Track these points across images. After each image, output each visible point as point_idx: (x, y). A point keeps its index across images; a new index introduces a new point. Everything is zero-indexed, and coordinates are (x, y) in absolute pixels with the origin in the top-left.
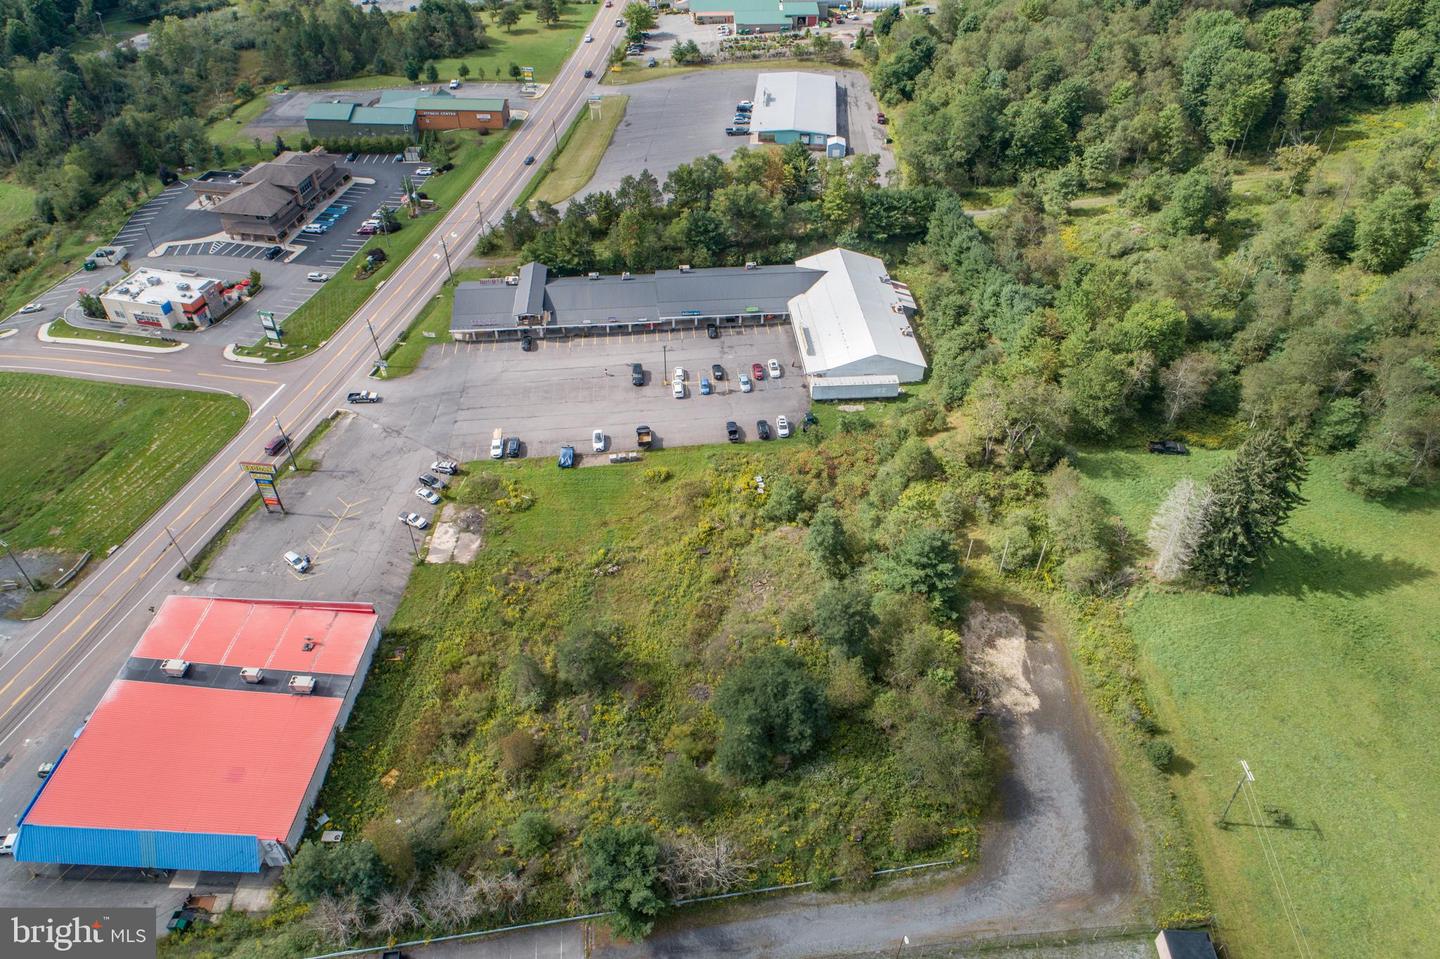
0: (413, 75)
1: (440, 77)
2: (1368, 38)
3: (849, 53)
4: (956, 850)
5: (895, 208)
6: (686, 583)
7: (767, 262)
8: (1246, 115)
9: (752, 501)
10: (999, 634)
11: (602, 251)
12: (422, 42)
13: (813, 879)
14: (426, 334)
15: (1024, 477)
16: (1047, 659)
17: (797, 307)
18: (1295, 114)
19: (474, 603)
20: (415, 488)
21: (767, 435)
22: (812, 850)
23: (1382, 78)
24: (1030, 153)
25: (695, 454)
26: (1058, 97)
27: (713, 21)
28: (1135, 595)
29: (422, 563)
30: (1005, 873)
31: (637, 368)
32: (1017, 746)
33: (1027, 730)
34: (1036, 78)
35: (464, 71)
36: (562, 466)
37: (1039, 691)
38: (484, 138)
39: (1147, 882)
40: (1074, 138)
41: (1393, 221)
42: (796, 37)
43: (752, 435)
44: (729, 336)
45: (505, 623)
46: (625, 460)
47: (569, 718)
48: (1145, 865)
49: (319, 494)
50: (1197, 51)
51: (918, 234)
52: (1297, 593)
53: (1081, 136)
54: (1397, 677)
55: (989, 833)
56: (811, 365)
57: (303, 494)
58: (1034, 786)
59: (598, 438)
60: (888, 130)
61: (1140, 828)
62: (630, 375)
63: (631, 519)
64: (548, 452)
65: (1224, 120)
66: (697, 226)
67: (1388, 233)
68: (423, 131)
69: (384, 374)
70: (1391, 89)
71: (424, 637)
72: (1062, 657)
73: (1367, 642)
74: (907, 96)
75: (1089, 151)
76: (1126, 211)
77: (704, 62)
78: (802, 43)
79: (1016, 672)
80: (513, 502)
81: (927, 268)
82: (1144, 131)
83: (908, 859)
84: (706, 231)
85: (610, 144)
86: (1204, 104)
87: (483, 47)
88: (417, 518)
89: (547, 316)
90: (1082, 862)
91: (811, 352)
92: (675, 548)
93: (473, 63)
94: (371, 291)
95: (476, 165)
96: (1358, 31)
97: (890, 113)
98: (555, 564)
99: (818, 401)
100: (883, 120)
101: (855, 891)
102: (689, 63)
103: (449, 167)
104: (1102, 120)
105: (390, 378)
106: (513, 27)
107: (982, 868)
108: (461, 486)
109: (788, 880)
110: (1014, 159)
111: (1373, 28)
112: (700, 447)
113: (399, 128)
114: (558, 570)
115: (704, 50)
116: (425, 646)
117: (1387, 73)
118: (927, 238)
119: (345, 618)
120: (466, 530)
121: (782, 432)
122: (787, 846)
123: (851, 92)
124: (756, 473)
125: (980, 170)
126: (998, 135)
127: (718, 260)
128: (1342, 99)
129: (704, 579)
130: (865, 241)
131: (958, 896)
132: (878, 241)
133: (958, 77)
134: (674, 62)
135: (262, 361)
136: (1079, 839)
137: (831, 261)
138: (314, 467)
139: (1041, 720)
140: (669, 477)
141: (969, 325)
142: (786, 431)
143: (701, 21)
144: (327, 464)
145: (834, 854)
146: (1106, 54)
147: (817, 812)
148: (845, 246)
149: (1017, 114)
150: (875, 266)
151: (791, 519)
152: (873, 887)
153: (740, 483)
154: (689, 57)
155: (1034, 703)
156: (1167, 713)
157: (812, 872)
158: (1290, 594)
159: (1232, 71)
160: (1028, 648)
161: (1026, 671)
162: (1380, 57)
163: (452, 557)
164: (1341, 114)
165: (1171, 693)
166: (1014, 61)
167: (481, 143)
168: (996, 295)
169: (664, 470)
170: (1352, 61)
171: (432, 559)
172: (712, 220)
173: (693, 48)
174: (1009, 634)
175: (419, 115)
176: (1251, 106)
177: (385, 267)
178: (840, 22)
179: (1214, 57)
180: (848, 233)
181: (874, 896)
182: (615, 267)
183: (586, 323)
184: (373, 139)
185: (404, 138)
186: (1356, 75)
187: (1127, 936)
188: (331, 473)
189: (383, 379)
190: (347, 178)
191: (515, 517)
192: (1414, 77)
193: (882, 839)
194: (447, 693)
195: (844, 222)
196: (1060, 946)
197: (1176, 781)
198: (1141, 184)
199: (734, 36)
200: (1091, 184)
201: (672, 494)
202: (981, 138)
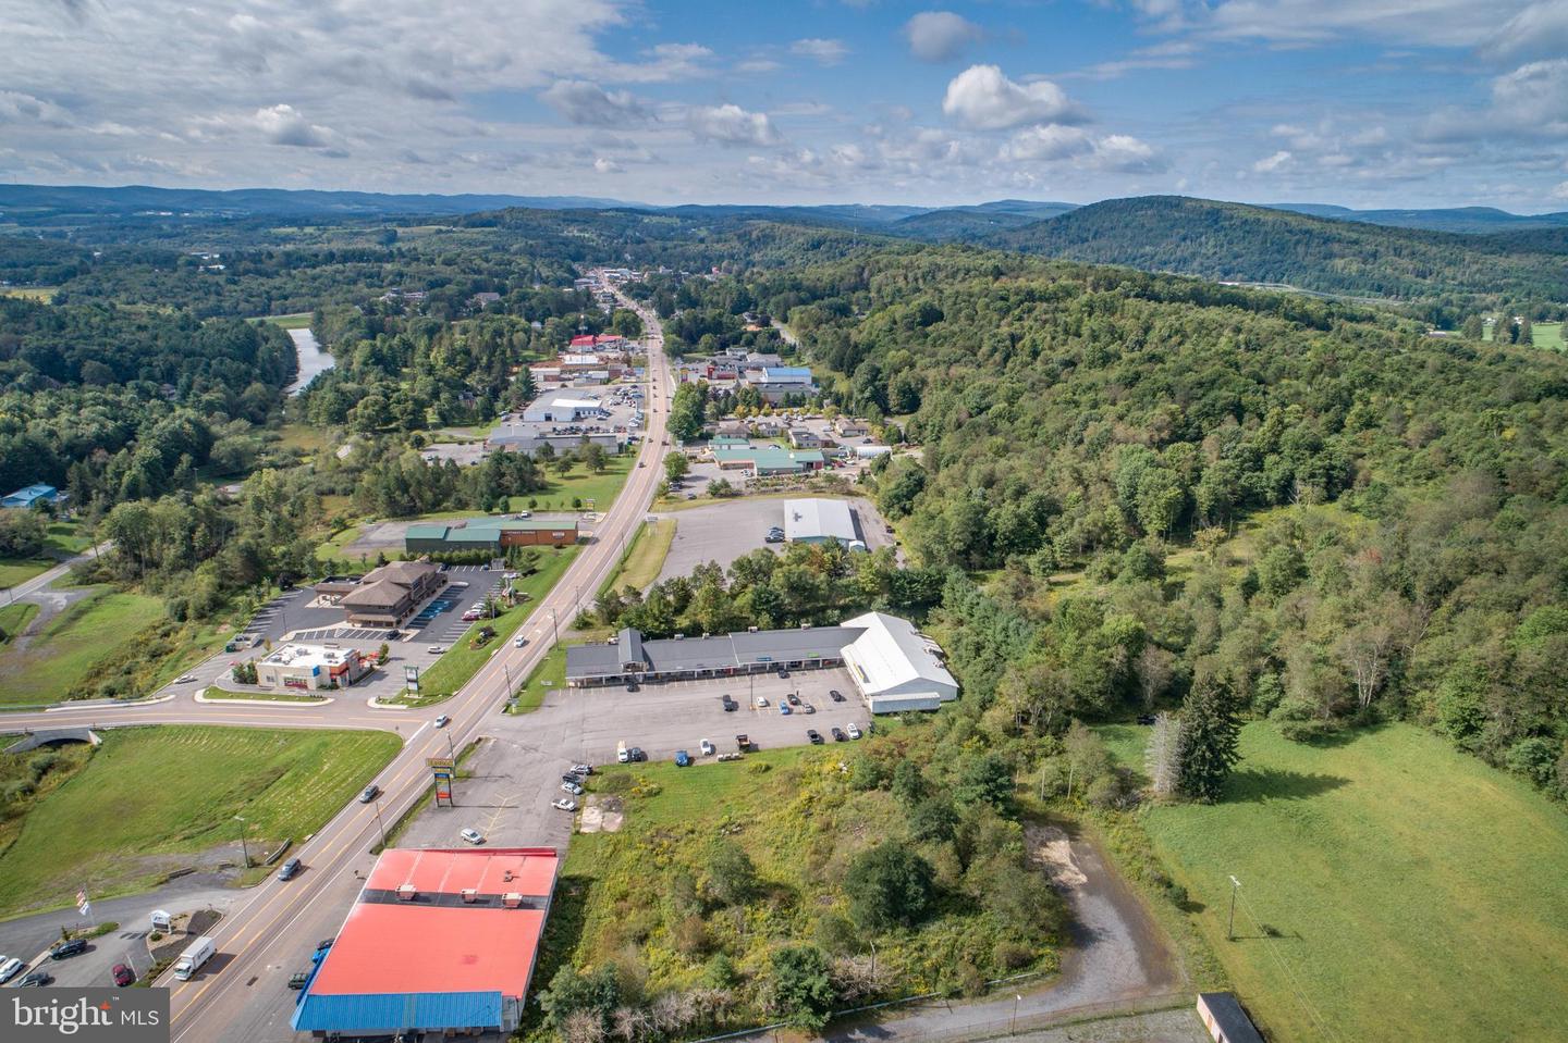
0: (489, 509)
1: (511, 510)
2: (1245, 461)
3: (854, 487)
4: (1044, 965)
5: (915, 581)
6: (798, 832)
7: (817, 624)
8: (1168, 512)
9: (839, 778)
10: (1049, 840)
11: (682, 622)
12: (493, 484)
13: (941, 989)
14: (543, 682)
15: (1048, 739)
16: (1088, 852)
17: (848, 653)
18: (1204, 509)
19: (628, 856)
20: (560, 784)
21: (841, 738)
22: (937, 971)
23: (1262, 487)
24: (1012, 544)
25: (786, 753)
26: (1026, 504)
27: (736, 467)
28: (1143, 809)
29: (578, 832)
30: (1082, 978)
31: (726, 699)
32: (1076, 904)
33: (1080, 895)
34: (1008, 492)
35: (533, 504)
36: (680, 765)
37: (1084, 871)
38: (560, 551)
39: (1183, 975)
40: (1044, 533)
41: (1282, 570)
42: (807, 476)
43: (830, 738)
44: (796, 676)
45: (656, 867)
46: (728, 759)
47: (726, 919)
48: (1180, 967)
49: (476, 794)
50: (1124, 470)
51: (937, 601)
52: (1259, 800)
53: (1048, 531)
54: (1338, 845)
55: (1066, 956)
56: (866, 689)
57: (464, 793)
58: (1092, 926)
59: (705, 744)
60: (895, 536)
61: (1173, 947)
62: (721, 705)
63: (743, 798)
64: (665, 756)
65: (1153, 515)
66: (760, 598)
67: (1280, 578)
68: (507, 546)
69: (514, 710)
70: (1270, 495)
71: (592, 880)
72: (1097, 850)
73: (1314, 825)
74: (907, 512)
75: (1056, 540)
76: (1092, 581)
77: (736, 495)
78: (814, 480)
79: (1067, 861)
80: (645, 789)
81: (946, 625)
82: (1095, 525)
83: (1009, 972)
84: (768, 602)
85: (669, 551)
86: (1136, 506)
87: (543, 488)
88: (567, 803)
89: (646, 665)
90: (1136, 968)
91: (866, 680)
92: (785, 812)
93: (541, 499)
94: (488, 657)
95: (556, 569)
96: (1237, 457)
97: (895, 525)
98: (690, 827)
99: (877, 715)
100: (891, 530)
101: (974, 996)
102: (722, 496)
103: (533, 572)
104: (1063, 519)
105: (518, 714)
106: (566, 474)
107: (1064, 976)
108: (597, 782)
109: (922, 990)
110: (1000, 548)
111: (1246, 454)
112: (789, 749)
113: (486, 545)
114: (693, 832)
115: (735, 487)
116: (594, 885)
117: (1264, 484)
118: (943, 602)
119: (530, 860)
120: (610, 810)
121: (852, 735)
122: (918, 967)
123: (859, 512)
124: (838, 761)
125: (975, 557)
126: (985, 531)
127: (779, 622)
128: (1237, 504)
129: (811, 830)
130: (895, 607)
131: (1052, 994)
132: (905, 608)
133: (948, 495)
134: (709, 495)
135: (405, 707)
136: (1131, 955)
137: (871, 621)
138: (469, 776)
139: (1091, 888)
140: (768, 768)
141: (987, 654)
142: (857, 734)
143: (726, 467)
144: (480, 772)
145: (954, 974)
146: (1057, 475)
147: (937, 946)
148: (879, 610)
149: (998, 516)
150: (906, 625)
151: (873, 788)
152: (987, 993)
153: (827, 767)
154: (722, 491)
155: (1083, 878)
156: (1180, 879)
157: (939, 985)
158: (1254, 801)
159: (1152, 481)
160: (1071, 847)
161: (1073, 860)
162: (1258, 473)
163: (602, 828)
164: (1240, 513)
165: (1180, 865)
166: (989, 482)
167: (557, 554)
168: (1005, 629)
169: (764, 763)
170: (1238, 478)
171: (583, 830)
172: (771, 593)
173: (726, 484)
174: (1056, 839)
175: (504, 534)
176: (1170, 505)
177: (495, 640)
178: (841, 466)
179: (1136, 474)
180: (881, 600)
181: (988, 999)
182: (694, 631)
183: (679, 669)
184: (464, 554)
185: (491, 552)
186: (1243, 487)
187: (1176, 1008)
188: (486, 778)
189: (513, 715)
190: (444, 582)
191: (647, 801)
192: (1284, 487)
193: (987, 962)
194: (620, 915)
195: (876, 594)
196: (1131, 1016)
197: (1194, 917)
198: (1101, 560)
199: (756, 477)
200: (1063, 564)
201: (773, 778)
202: (973, 534)
